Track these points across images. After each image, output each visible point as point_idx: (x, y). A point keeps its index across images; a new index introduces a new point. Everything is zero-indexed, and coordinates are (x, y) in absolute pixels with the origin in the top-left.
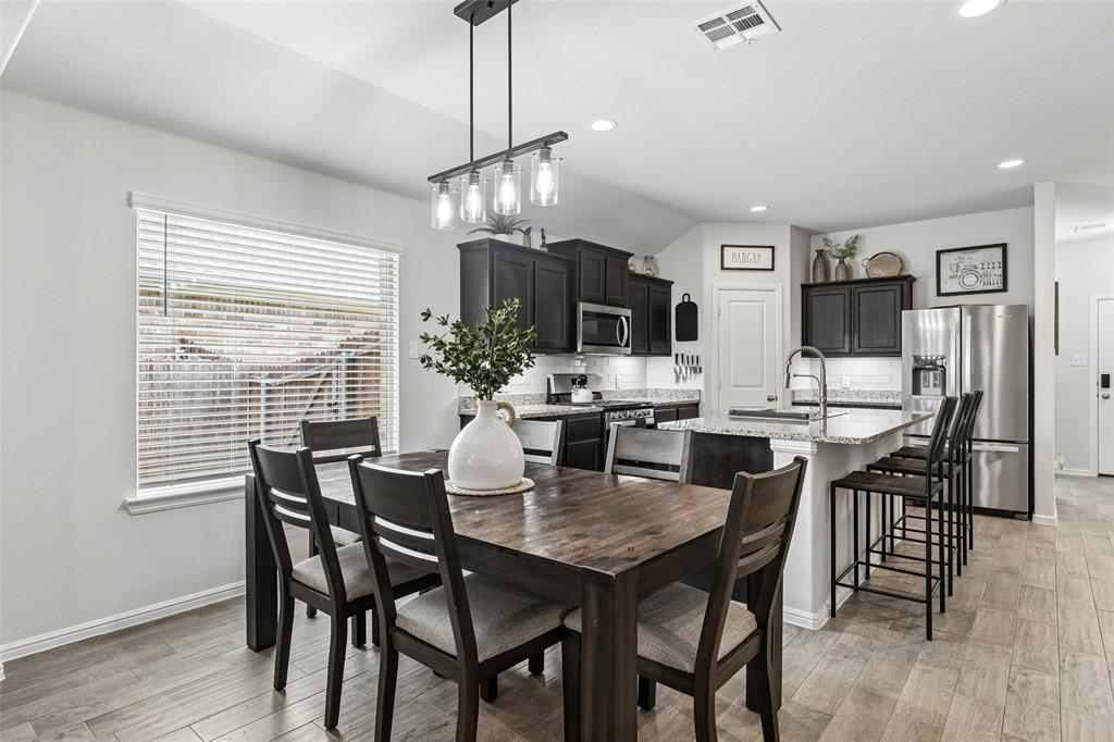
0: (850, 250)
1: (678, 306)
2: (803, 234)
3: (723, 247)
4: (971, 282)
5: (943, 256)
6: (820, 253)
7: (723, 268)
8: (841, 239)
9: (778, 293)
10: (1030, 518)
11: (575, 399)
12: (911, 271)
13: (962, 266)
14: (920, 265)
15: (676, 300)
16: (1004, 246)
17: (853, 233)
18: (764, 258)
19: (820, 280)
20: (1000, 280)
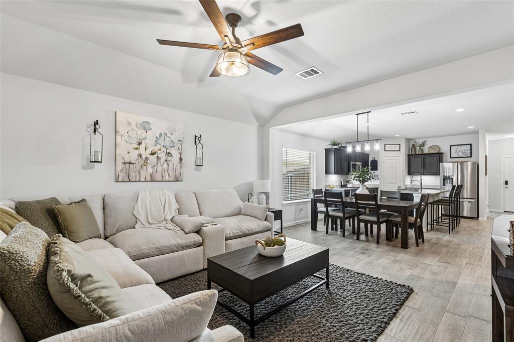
0: (423, 145)
1: (371, 161)
2: (408, 140)
3: (385, 145)
4: (461, 154)
5: (452, 147)
6: (413, 145)
7: (385, 150)
8: (420, 141)
9: (401, 157)
10: (478, 219)
11: (348, 186)
12: (442, 151)
13: (458, 150)
14: (445, 149)
15: (370, 159)
16: (471, 145)
17: (424, 140)
18: (397, 148)
19: (413, 153)
20: (470, 154)
